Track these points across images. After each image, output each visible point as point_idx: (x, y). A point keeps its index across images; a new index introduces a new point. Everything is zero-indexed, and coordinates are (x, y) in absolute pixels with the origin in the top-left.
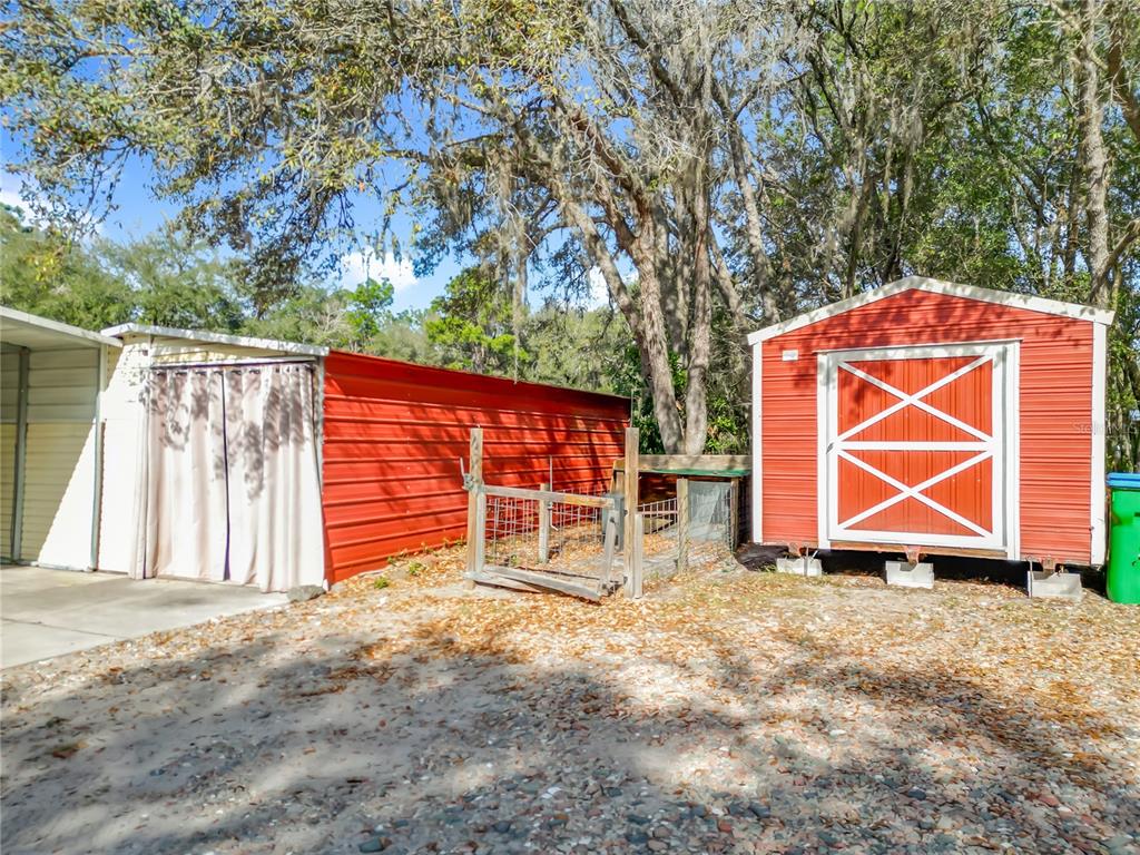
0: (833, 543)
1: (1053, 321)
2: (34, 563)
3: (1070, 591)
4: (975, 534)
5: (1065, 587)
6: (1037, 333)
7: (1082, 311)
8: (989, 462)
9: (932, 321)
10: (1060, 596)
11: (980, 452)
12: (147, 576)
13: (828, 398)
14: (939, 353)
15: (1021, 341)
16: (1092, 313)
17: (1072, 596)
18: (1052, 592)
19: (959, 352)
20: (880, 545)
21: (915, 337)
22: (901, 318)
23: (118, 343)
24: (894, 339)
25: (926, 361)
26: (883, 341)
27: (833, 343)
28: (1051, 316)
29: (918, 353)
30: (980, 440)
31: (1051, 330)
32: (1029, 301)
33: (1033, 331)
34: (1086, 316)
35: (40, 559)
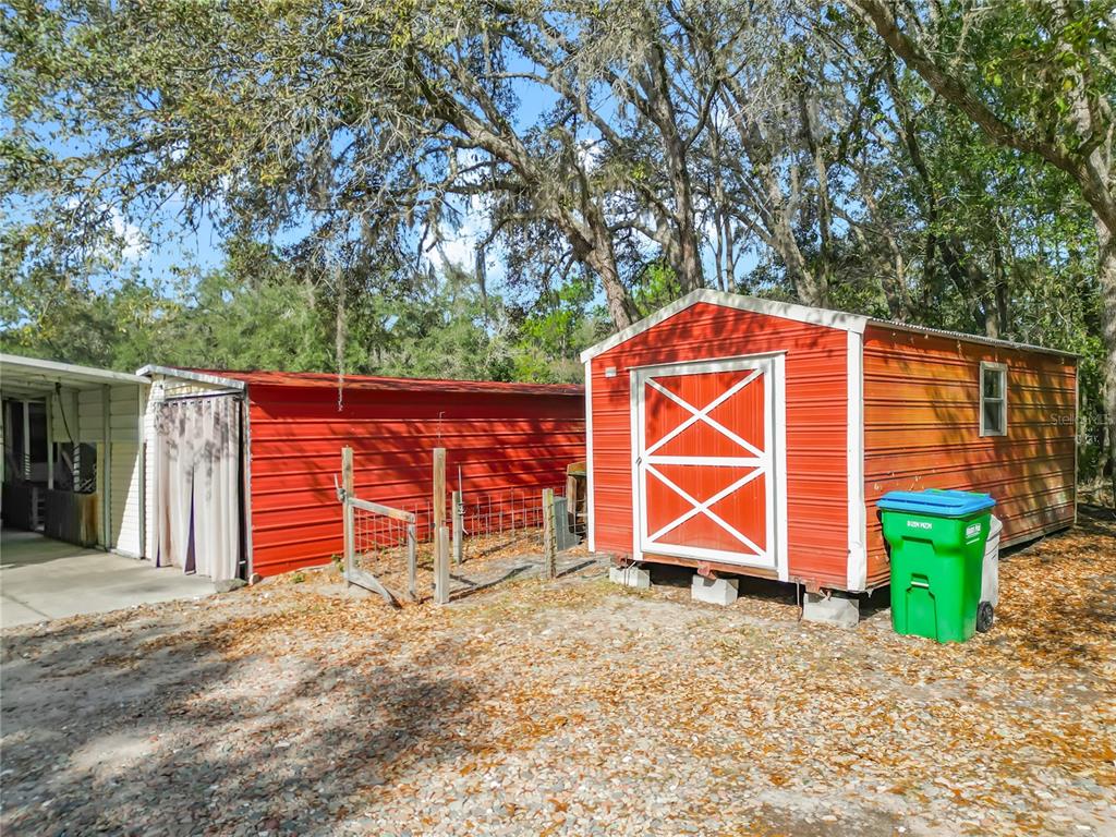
0: (645, 554)
1: (809, 332)
2: (113, 550)
3: (838, 617)
4: (751, 552)
5: (834, 612)
6: (797, 345)
7: (834, 319)
8: (762, 477)
9: (710, 337)
10: (829, 621)
11: (755, 468)
12: (161, 564)
13: (638, 412)
14: (715, 368)
15: (786, 353)
16: (843, 319)
17: (840, 622)
18: (823, 616)
19: (731, 366)
20: (679, 558)
21: (696, 352)
22: (686, 333)
23: (147, 381)
24: (682, 355)
25: (705, 375)
26: (672, 357)
27: (637, 360)
28: (808, 326)
29: (698, 369)
30: (755, 456)
31: (808, 341)
32: (789, 311)
33: (793, 343)
34: (838, 325)
35: (118, 547)
